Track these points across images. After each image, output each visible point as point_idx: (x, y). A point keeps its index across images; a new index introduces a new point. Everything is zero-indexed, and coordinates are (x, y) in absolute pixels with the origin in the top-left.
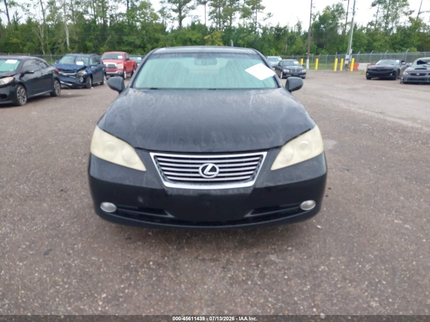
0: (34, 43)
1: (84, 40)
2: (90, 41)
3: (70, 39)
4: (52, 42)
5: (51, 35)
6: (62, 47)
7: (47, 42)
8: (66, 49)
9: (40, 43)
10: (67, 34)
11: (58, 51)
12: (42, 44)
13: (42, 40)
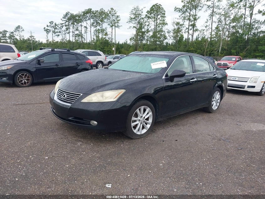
0: (201, 50)
1: (231, 49)
2: (235, 49)
3: (222, 48)
4: (211, 50)
5: (211, 46)
6: (216, 53)
7: (208, 50)
8: (218, 54)
9: (205, 50)
10: (221, 46)
11: (213, 55)
12: (206, 51)
13: (206, 49)
